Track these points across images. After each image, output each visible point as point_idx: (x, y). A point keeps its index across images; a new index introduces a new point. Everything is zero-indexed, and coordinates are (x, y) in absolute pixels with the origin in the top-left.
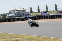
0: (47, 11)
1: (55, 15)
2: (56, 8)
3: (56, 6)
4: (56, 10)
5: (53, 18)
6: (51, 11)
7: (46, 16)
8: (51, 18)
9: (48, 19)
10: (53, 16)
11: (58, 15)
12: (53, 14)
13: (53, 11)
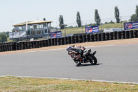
1: (116, 32)
2: (117, 16)
3: (117, 10)
4: (118, 21)
5: (112, 39)
6: (106, 23)
7: (96, 35)
8: (108, 39)
10: (112, 33)
11: (124, 32)
12: (111, 30)
13: (112, 23)
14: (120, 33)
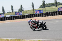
0: (4, 13)
2: (12, 9)
4: (13, 11)
6: (7, 13)
9: (5, 20)
12: (9, 16)
13: (10, 12)
14: (13, 17)
